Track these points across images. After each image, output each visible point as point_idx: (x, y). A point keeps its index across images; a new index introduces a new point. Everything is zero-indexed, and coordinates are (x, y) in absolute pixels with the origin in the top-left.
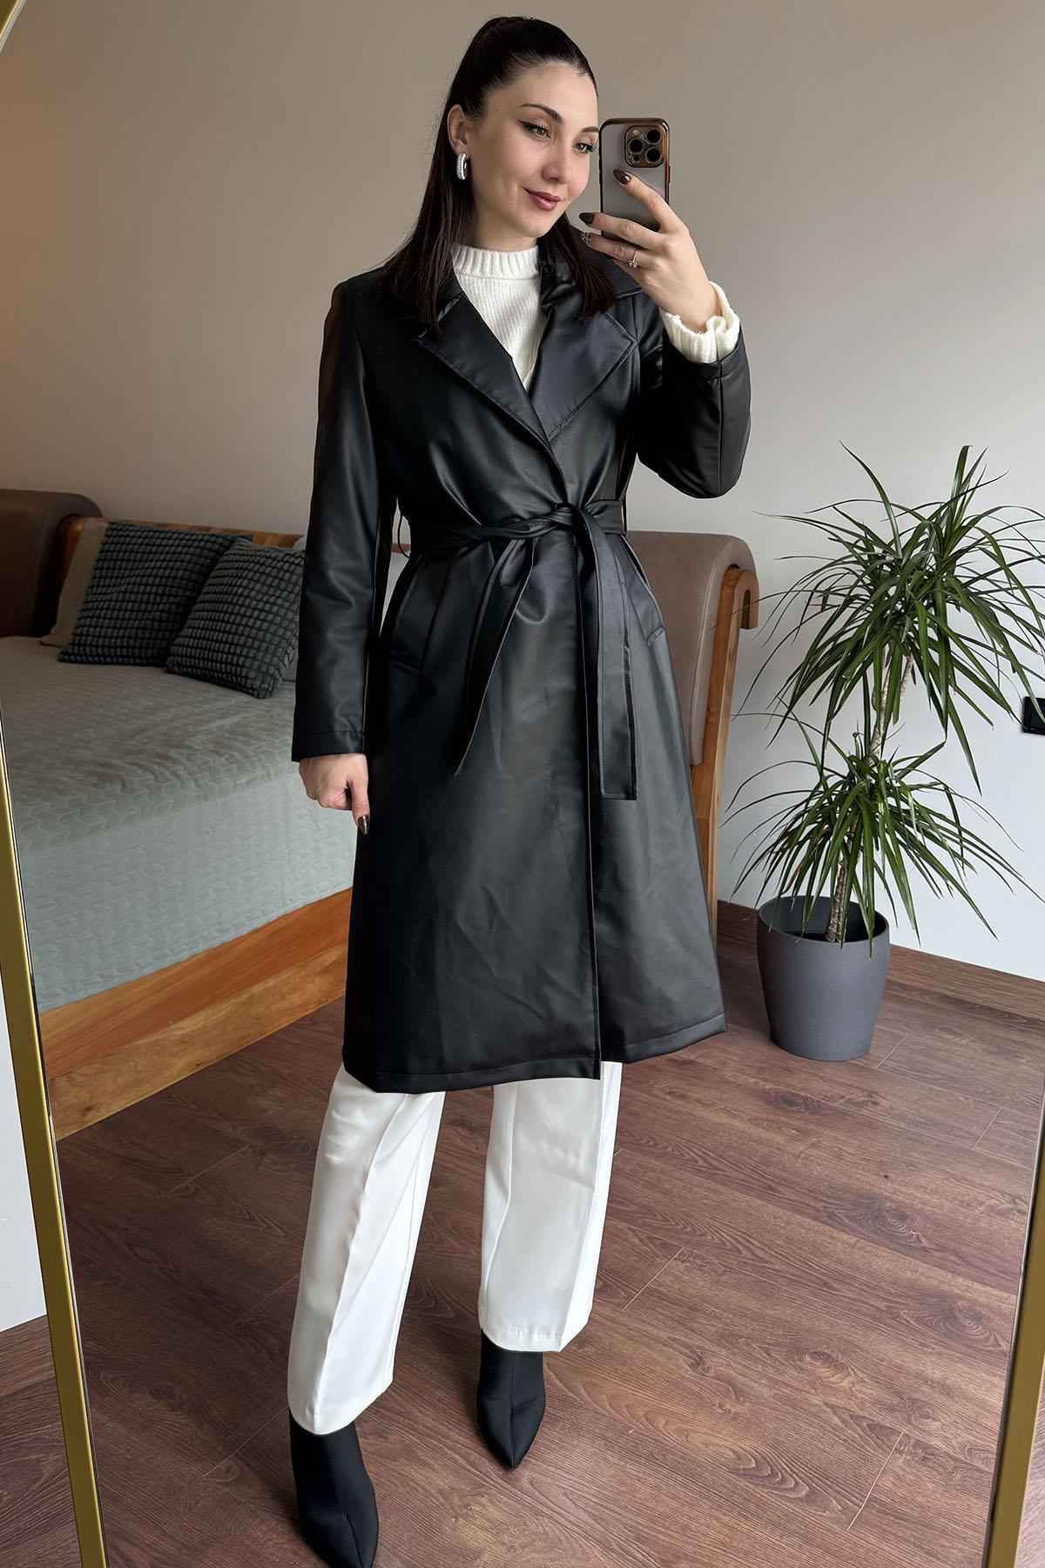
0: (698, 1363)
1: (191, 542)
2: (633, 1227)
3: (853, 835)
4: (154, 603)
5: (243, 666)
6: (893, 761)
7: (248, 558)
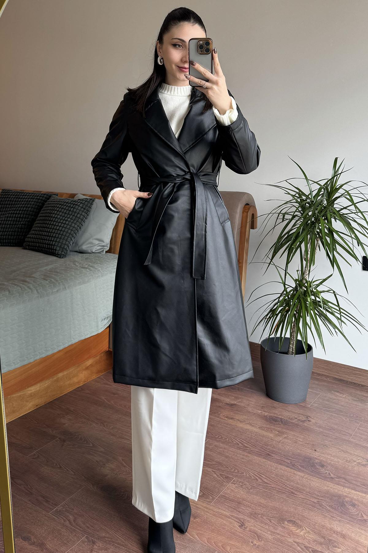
0: (242, 525)
1: (34, 197)
2: (213, 470)
3: (298, 311)
4: (19, 221)
5: (54, 245)
6: (313, 281)
7: (57, 203)
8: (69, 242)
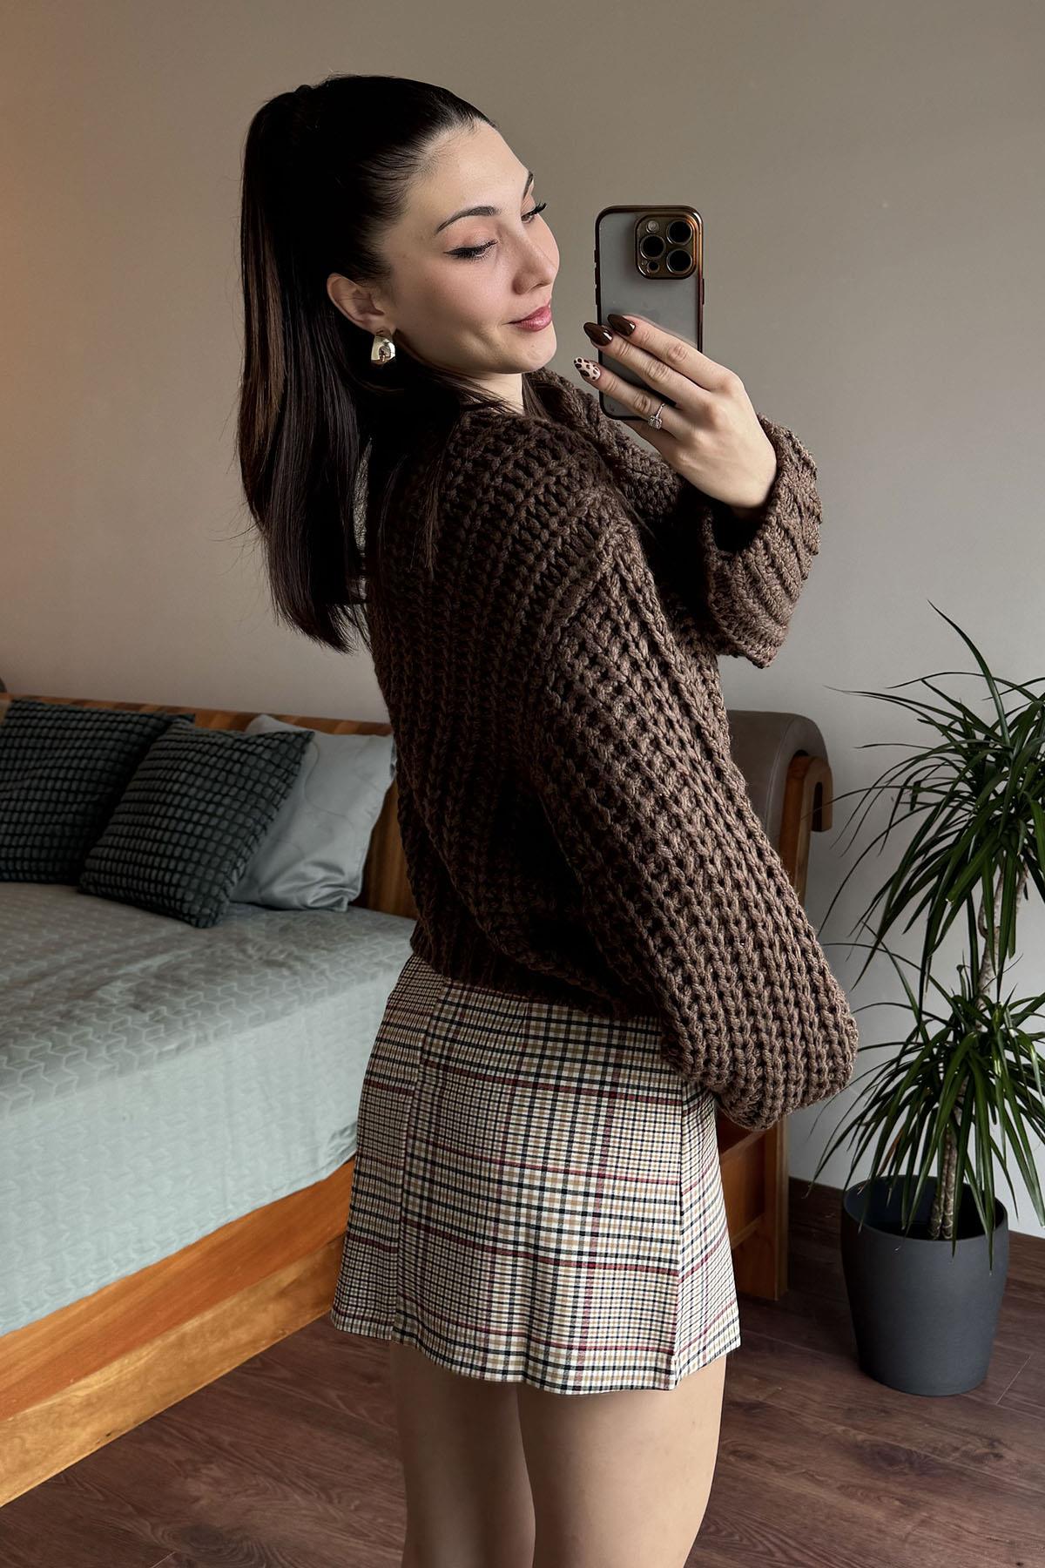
1: (115, 724)
4: (65, 803)
5: (178, 886)
6: (1009, 1004)
7: (186, 746)
8: (225, 873)
